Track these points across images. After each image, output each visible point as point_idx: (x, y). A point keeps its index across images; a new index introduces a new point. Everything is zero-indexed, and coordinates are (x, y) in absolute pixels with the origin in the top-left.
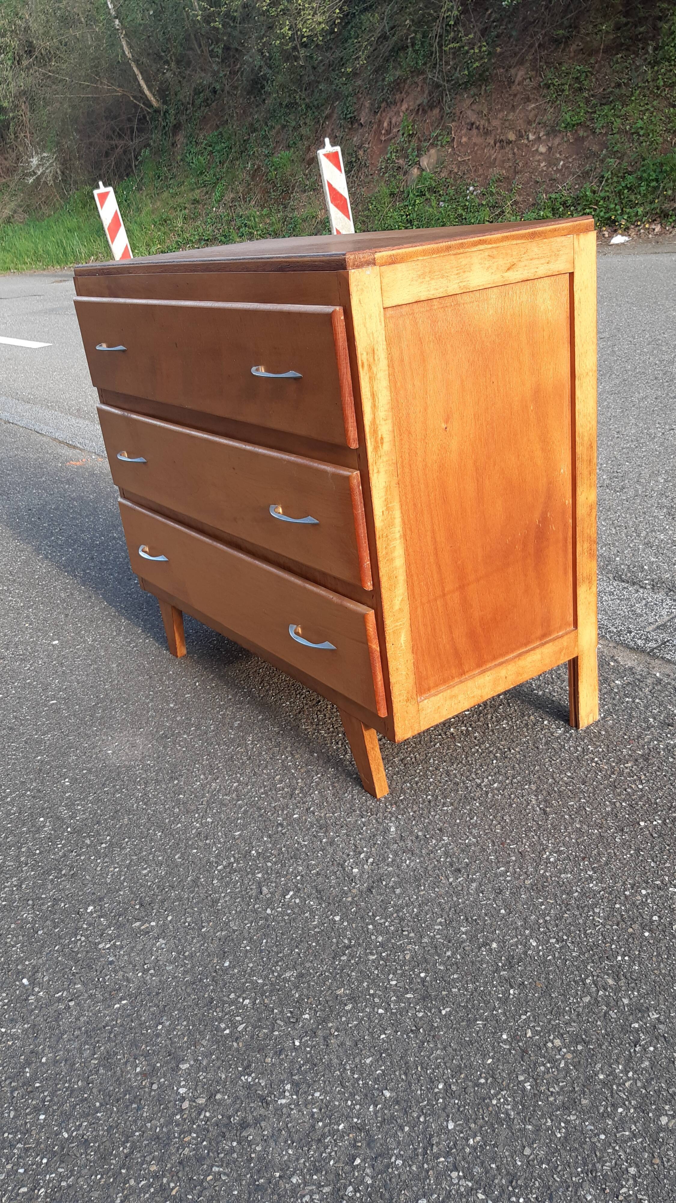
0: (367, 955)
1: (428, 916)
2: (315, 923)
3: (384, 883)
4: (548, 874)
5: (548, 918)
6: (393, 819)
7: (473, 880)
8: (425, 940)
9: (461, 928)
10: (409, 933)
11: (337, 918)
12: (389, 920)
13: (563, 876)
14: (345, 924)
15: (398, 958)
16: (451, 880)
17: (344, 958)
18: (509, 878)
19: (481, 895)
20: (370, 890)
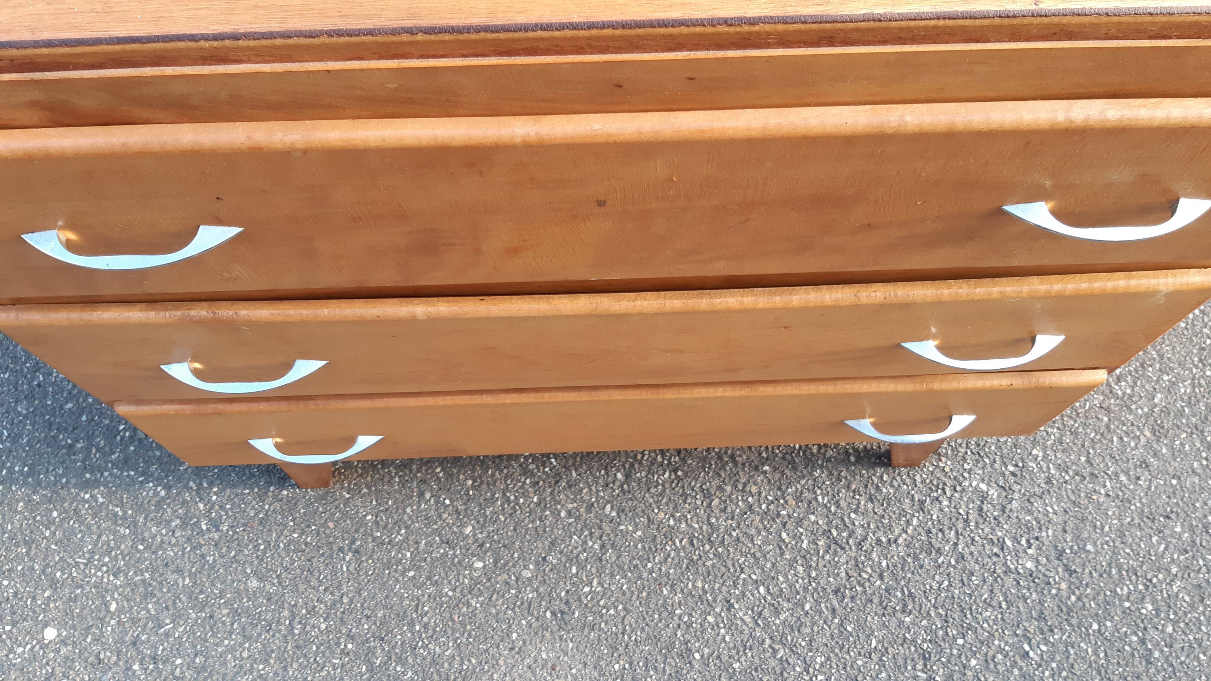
0: (1163, 631)
1: (1143, 546)
2: (1090, 650)
3: (1068, 551)
4: (1146, 410)
5: (1204, 455)
6: (966, 475)
7: (1116, 474)
8: (1174, 570)
9: (1176, 530)
10: (1156, 576)
11: (1095, 626)
12: (1128, 583)
13: (1156, 401)
14: (1109, 624)
15: (1185, 608)
16: (1103, 491)
17: (1157, 654)
18: (1133, 444)
19: (1141, 482)
20: (1071, 572)
